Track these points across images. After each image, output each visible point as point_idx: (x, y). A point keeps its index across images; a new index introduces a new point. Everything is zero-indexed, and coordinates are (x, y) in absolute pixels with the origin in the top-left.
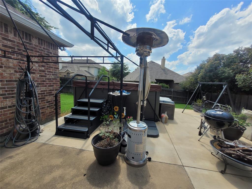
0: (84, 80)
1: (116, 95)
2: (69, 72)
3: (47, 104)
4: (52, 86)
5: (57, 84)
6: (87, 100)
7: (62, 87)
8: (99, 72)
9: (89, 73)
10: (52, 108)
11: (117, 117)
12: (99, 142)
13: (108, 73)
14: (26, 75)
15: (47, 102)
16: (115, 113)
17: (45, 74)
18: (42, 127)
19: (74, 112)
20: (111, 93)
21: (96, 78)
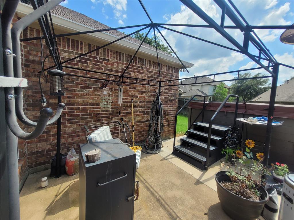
0: (201, 101)
1: (251, 123)
2: (182, 93)
3: (167, 123)
4: (172, 106)
5: (175, 104)
6: (207, 125)
7: (182, 108)
8: (214, 90)
9: (202, 92)
10: (170, 127)
11: (251, 157)
12: (224, 181)
13: (227, 90)
14: (157, 97)
15: (167, 121)
16: (247, 150)
17: (168, 96)
18: (163, 143)
19: (190, 135)
20: (242, 120)
21: (210, 98)
